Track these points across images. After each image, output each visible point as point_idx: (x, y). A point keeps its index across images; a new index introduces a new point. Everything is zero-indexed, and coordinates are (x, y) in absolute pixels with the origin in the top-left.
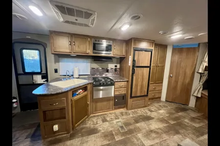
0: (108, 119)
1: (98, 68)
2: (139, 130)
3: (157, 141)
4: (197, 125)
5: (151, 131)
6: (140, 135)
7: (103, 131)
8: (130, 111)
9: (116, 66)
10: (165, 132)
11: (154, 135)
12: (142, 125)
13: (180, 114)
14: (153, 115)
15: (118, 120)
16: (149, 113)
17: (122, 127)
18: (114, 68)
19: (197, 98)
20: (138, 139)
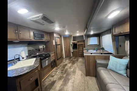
0: (54, 75)
1: (33, 50)
2: (67, 69)
3: (73, 68)
4: (76, 59)
5: (70, 67)
6: (69, 70)
7: (57, 79)
8: (58, 67)
9: (43, 47)
10: (73, 65)
11: (71, 67)
12: (66, 67)
13: (71, 59)
14: (66, 63)
15: (58, 72)
16: (65, 63)
17: (62, 73)
18: (42, 48)
19: (72, 52)
20: (70, 71)
